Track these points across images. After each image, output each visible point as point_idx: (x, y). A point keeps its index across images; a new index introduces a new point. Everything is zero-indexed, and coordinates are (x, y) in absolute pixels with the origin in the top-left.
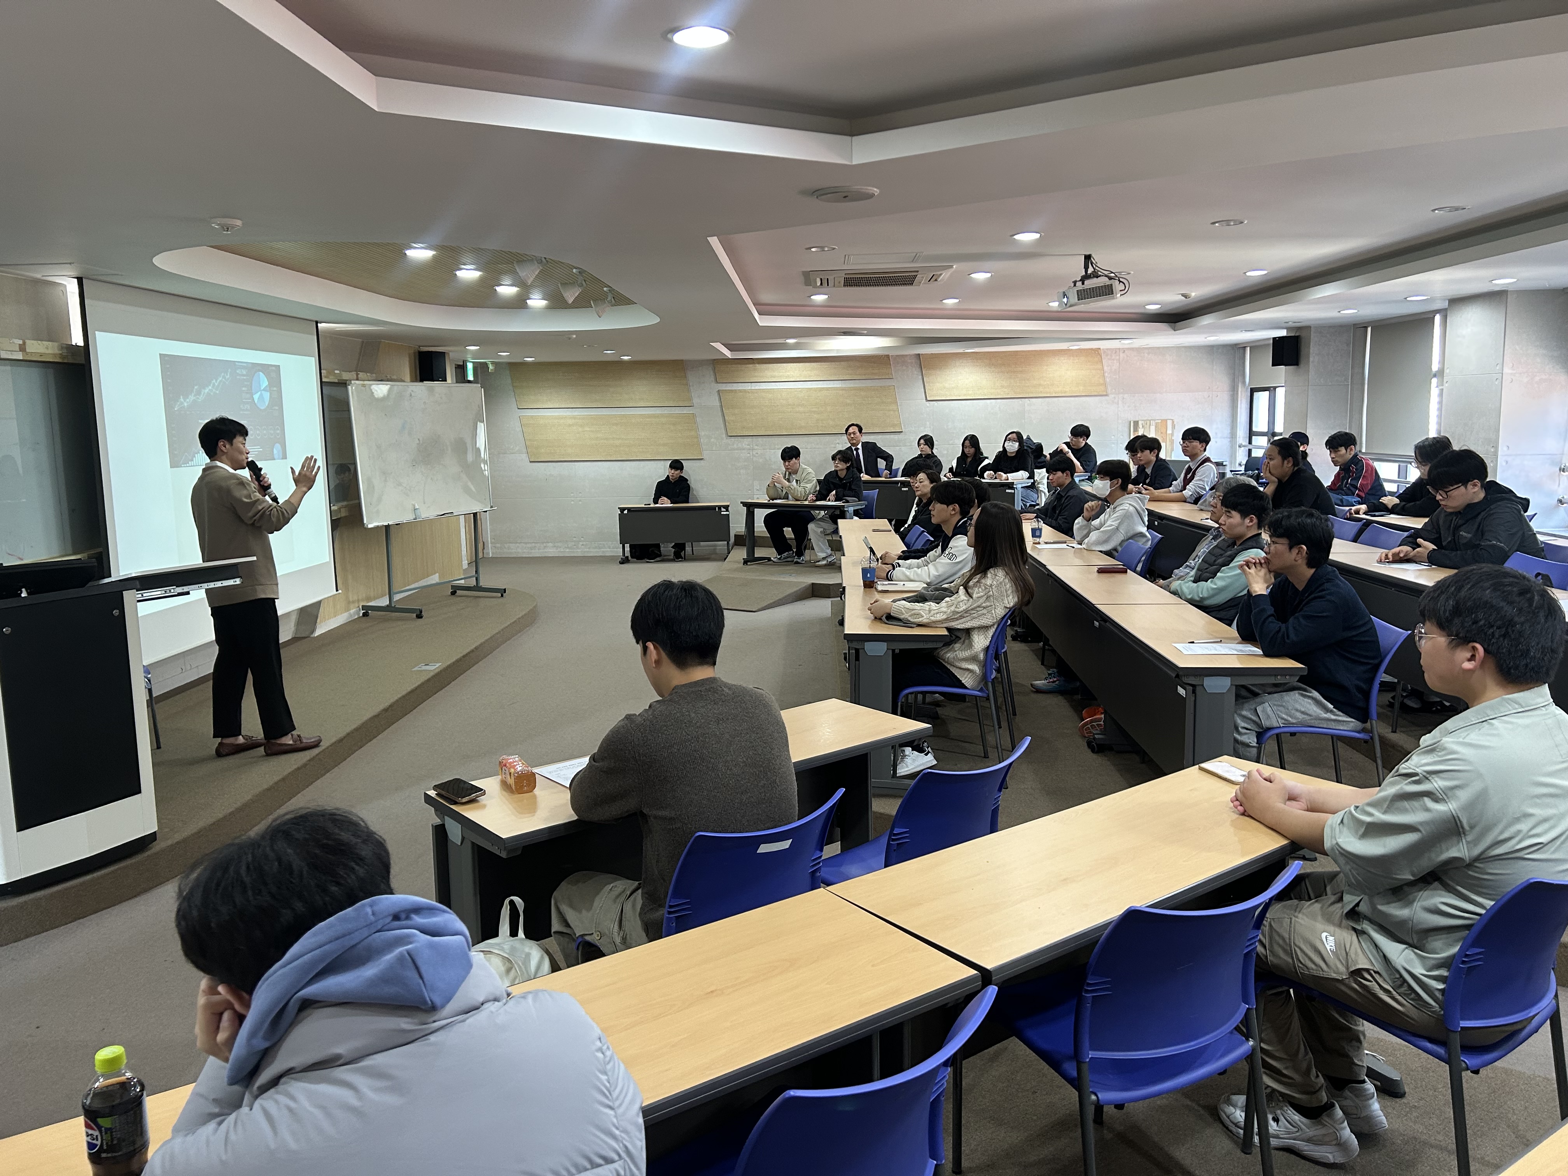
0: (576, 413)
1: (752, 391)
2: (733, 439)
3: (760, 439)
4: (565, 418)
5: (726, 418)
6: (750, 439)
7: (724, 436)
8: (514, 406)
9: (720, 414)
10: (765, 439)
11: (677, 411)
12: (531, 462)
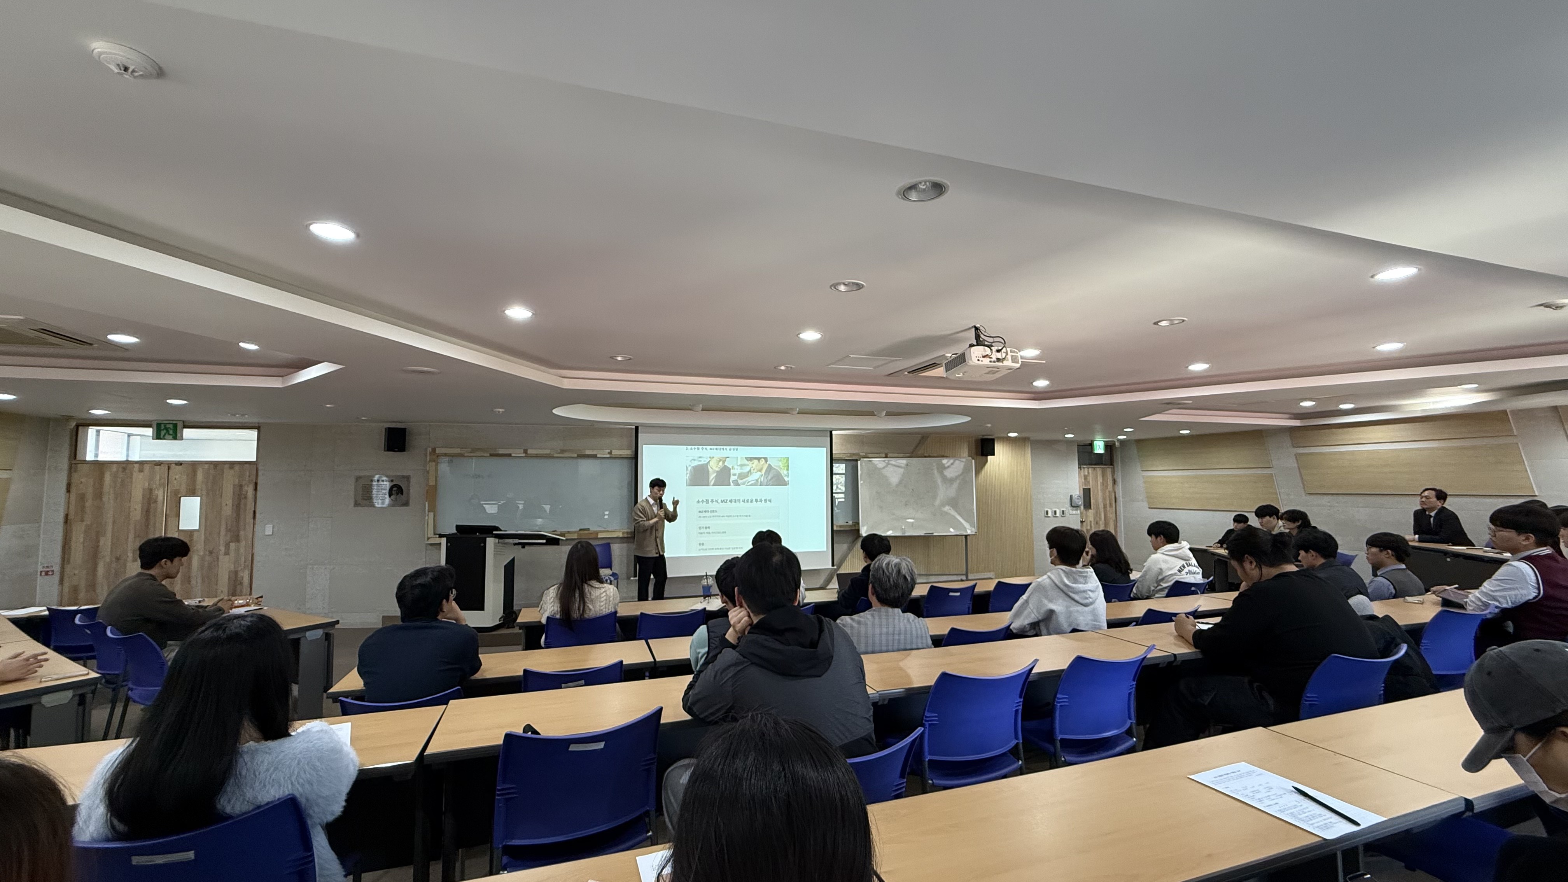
0: (1180, 473)
1: (1331, 453)
2: (1312, 497)
3: (1340, 497)
4: (1174, 477)
5: (1304, 477)
6: (1330, 497)
7: (1303, 494)
8: (1139, 469)
9: (1298, 474)
10: (1346, 498)
11: (1259, 471)
12: (1149, 508)
